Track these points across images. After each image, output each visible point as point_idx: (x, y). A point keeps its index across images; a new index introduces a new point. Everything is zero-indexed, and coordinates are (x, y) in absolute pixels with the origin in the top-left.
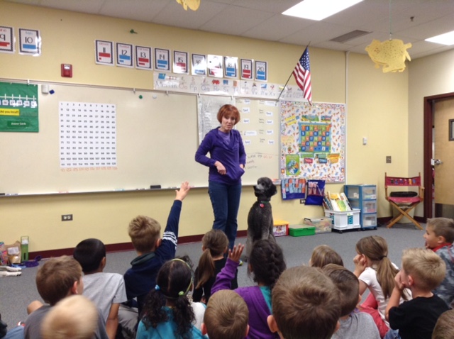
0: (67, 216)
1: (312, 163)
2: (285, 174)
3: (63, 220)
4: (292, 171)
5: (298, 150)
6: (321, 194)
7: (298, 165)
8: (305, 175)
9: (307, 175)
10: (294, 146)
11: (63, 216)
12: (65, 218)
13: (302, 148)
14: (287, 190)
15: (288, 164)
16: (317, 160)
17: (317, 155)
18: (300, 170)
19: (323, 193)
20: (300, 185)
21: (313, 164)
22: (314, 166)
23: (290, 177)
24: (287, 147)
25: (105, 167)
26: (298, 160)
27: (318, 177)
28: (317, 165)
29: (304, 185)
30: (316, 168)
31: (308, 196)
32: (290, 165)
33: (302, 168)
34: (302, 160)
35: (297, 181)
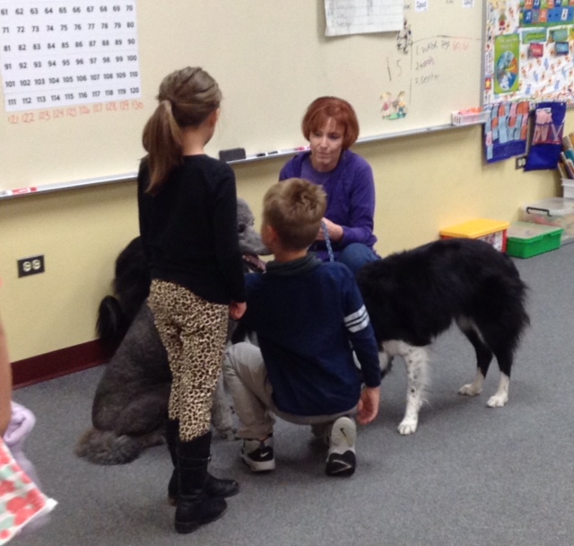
0: (30, 260)
1: (541, 55)
2: (491, 92)
3: (22, 273)
4: (505, 82)
5: (517, 24)
6: (556, 139)
7: (515, 62)
8: (528, 92)
9: (533, 92)
10: (511, 11)
11: (21, 263)
12: (27, 268)
13: (525, 16)
14: (495, 137)
15: (498, 63)
16: (551, 46)
17: (552, 32)
18: (520, 78)
19: (560, 136)
20: (519, 118)
21: (542, 59)
22: (546, 64)
23: (501, 98)
24: (496, 14)
25: (113, 104)
26: (516, 51)
27: (551, 94)
28: (552, 61)
29: (526, 116)
30: (549, 71)
31: (532, 148)
32: (501, 67)
33: (524, 72)
34: (523, 48)
35: (514, 107)
